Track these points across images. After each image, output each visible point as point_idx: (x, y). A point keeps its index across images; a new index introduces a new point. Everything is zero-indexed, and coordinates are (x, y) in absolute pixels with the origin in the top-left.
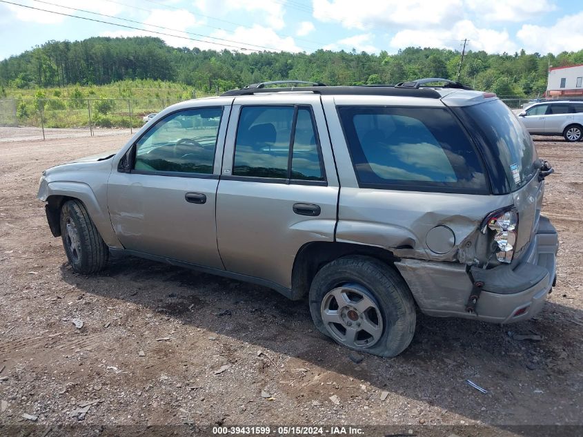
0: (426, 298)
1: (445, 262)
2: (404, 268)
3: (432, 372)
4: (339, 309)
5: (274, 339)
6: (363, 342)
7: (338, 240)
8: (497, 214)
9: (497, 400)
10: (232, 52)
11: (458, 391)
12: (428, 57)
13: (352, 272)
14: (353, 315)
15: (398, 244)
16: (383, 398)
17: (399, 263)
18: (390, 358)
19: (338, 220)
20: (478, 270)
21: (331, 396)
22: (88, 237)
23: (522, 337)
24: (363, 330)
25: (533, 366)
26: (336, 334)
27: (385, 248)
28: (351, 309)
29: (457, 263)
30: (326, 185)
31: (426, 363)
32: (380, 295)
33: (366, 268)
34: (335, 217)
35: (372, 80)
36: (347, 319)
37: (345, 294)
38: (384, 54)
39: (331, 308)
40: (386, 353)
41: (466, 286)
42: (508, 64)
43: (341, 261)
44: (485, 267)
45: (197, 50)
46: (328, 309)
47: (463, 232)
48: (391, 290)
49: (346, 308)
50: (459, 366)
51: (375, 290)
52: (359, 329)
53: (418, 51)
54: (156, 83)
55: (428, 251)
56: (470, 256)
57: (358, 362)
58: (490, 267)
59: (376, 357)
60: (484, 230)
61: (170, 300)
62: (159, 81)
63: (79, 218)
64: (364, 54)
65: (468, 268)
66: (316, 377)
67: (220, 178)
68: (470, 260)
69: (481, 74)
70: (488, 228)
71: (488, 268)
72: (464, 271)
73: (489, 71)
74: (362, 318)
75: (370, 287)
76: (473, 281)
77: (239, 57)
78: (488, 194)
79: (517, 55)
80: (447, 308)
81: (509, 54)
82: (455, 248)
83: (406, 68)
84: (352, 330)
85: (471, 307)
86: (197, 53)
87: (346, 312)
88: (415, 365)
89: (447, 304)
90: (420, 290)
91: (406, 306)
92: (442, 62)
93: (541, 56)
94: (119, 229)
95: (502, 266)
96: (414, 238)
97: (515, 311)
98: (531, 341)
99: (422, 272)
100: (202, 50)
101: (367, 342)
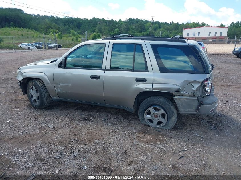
0: (182, 108)
1: (190, 96)
2: (176, 99)
3: (184, 133)
4: (151, 115)
5: (128, 126)
6: (160, 125)
7: (153, 90)
8: (207, 80)
9: (207, 139)
10: (55, 17)
11: (194, 137)
12: (137, 22)
13: (157, 101)
14: (156, 116)
15: (175, 91)
16: (173, 141)
17: (175, 97)
18: (170, 129)
19: (153, 83)
20: (200, 98)
21: (156, 142)
22: (43, 94)
23: (206, 121)
24: (160, 121)
25: (212, 129)
26: (149, 123)
27: (170, 92)
28: (156, 114)
29: (194, 96)
30: (148, 71)
31: (181, 130)
32: (167, 108)
33: (162, 99)
34: (152, 83)
35: (116, 31)
36: (154, 118)
37: (153, 109)
38: (120, 20)
39: (148, 114)
40: (168, 128)
41: (196, 103)
42: (168, 27)
43: (152, 98)
44: (202, 97)
45: (39, 15)
46: (146, 115)
47: (196, 86)
48: (171, 106)
49: (154, 114)
50: (191, 130)
51: (165, 107)
52: (158, 121)
53: (133, 20)
54: (20, 29)
55: (185, 93)
56: (198, 94)
57: (160, 131)
58: (204, 97)
59: (165, 130)
60: (203, 85)
61: (82, 116)
62: (22, 28)
63: (39, 86)
64: (112, 20)
65: (197, 97)
66: (149, 137)
67: (105, 70)
68: (198, 95)
69: (158, 30)
70: (204, 85)
71: (203, 97)
72: (196, 98)
73: (161, 29)
74: (160, 117)
75: (163, 106)
76: (198, 101)
77: (58, 19)
78: (203, 74)
79: (171, 23)
80: (188, 111)
81: (168, 23)
82: (194, 91)
83: (129, 26)
84: (156, 122)
85: (198, 110)
86: (39, 16)
87: (153, 115)
88: (178, 131)
89: (189, 110)
90: (180, 106)
91: (175, 112)
92: (143, 24)
93: (180, 24)
94: (59, 90)
95: (207, 96)
96: (181, 88)
97: (211, 111)
98: (209, 122)
99: (182, 100)
100: (41, 15)
101: (161, 125)
